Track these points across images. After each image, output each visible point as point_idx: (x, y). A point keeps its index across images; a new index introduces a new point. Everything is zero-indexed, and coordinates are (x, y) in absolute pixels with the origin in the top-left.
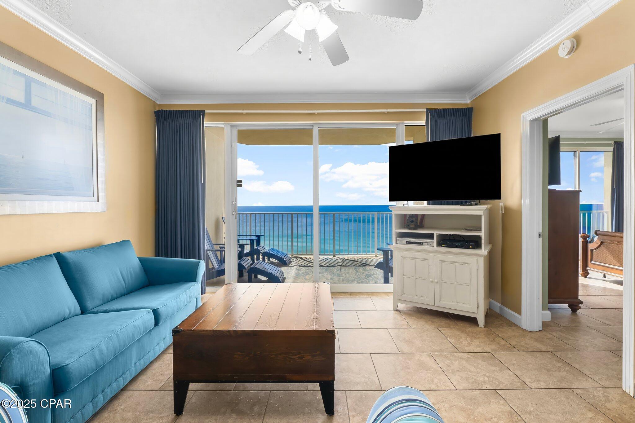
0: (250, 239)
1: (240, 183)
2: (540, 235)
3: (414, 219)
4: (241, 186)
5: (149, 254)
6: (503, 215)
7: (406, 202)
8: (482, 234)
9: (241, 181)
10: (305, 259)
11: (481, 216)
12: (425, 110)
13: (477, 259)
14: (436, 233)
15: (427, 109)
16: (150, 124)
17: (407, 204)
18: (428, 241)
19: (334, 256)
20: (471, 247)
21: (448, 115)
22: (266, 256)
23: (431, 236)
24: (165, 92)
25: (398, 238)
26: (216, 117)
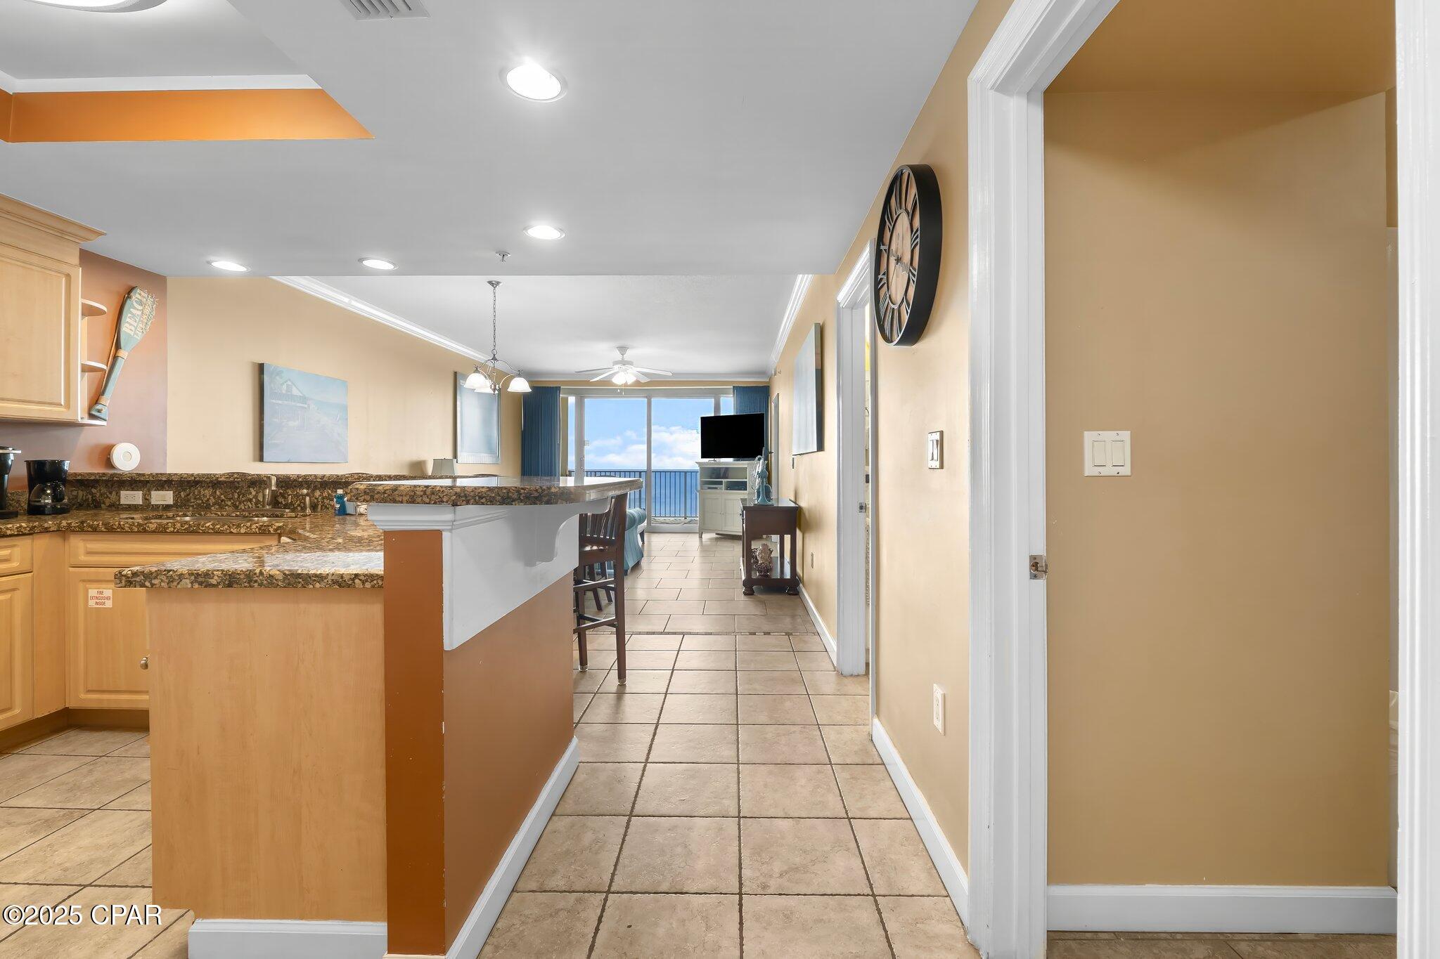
7: (711, 459)
8: (747, 480)
11: (747, 468)
14: (724, 481)
15: (733, 386)
20: (743, 489)
21: (750, 392)
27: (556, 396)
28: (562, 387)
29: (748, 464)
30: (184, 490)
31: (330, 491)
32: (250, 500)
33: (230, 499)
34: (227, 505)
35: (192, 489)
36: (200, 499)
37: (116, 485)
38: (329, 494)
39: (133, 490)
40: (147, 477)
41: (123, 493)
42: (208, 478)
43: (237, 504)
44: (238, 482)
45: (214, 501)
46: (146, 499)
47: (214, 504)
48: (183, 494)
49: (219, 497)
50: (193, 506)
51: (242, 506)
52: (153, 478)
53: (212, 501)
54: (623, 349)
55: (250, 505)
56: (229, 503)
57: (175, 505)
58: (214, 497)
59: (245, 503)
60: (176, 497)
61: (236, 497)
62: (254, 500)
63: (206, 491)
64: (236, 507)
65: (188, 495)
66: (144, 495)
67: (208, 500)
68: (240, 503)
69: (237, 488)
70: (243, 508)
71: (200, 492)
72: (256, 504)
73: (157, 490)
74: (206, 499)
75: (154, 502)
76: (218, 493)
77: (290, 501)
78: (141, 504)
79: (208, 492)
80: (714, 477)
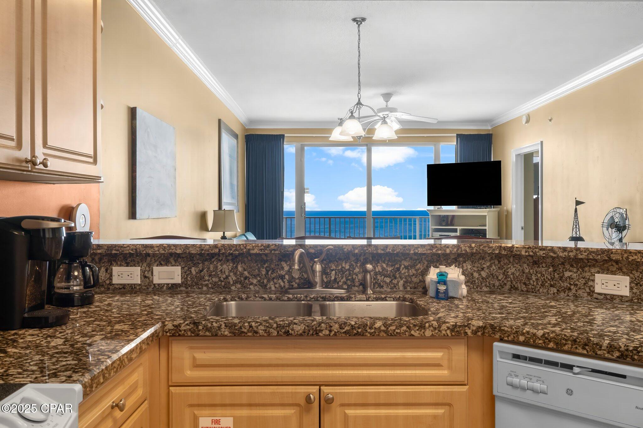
2: (522, 228)
3: (445, 219)
6: (506, 215)
7: (440, 207)
8: (487, 228)
11: (486, 216)
12: (455, 135)
14: (459, 228)
15: (457, 134)
17: (441, 208)
18: (453, 234)
20: (481, 236)
21: (474, 140)
23: (456, 230)
25: (433, 233)
27: (280, 143)
28: (285, 135)
29: (489, 211)
30: (195, 265)
31: (385, 266)
32: (282, 277)
33: (255, 276)
34: (252, 284)
35: (206, 263)
36: (216, 275)
37: (105, 259)
38: (383, 269)
39: (128, 265)
40: (156, 249)
41: (116, 270)
42: (236, 250)
43: (265, 281)
44: (266, 255)
45: (234, 278)
46: (145, 277)
47: (235, 282)
48: (194, 270)
49: (242, 274)
50: (207, 285)
51: (271, 285)
52: (164, 250)
53: (232, 278)
54: (387, 96)
55: (282, 284)
56: (255, 281)
57: (184, 284)
58: (235, 274)
59: (275, 281)
60: (185, 274)
61: (264, 273)
62: (287, 277)
63: (225, 266)
64: (264, 286)
65: (201, 271)
66: (143, 272)
67: (227, 277)
68: (269, 281)
69: (265, 262)
70: (273, 288)
71: (216, 267)
72: (289, 282)
73: (160, 265)
74: (224, 276)
75: (156, 281)
76: (240, 268)
77: (333, 278)
78: (139, 283)
79: (226, 267)
80: (445, 224)
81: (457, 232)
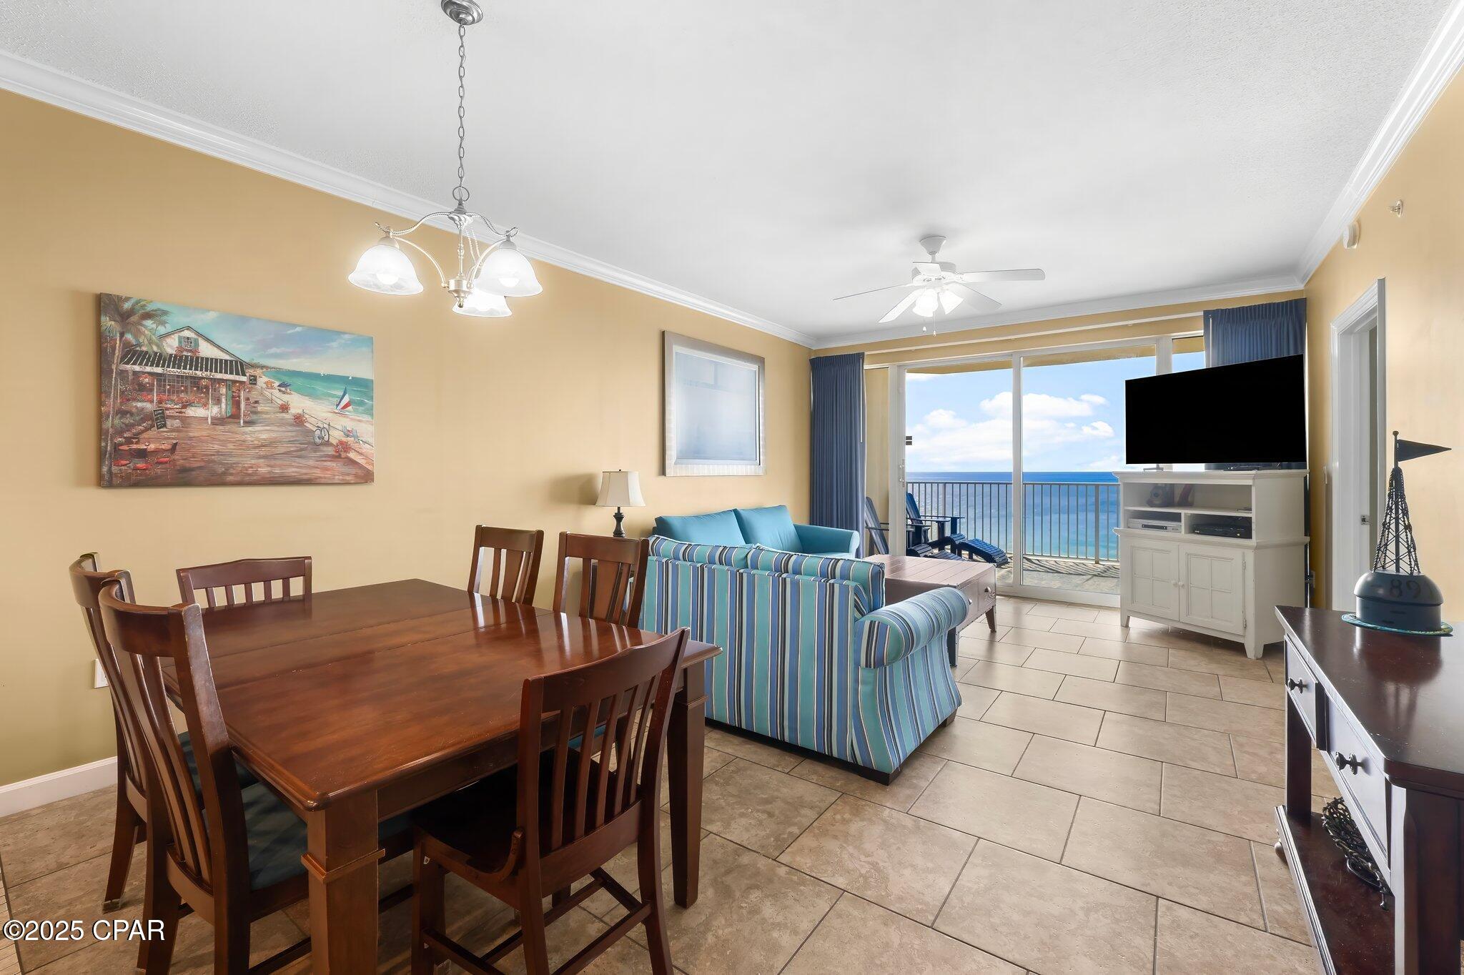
0: (937, 522)
1: (909, 441)
2: (1364, 520)
4: (910, 443)
5: (804, 522)
6: (1327, 487)
8: (1252, 515)
9: (910, 438)
10: (1037, 562)
11: (1250, 487)
12: (1202, 313)
13: (1244, 553)
14: (1185, 512)
15: (1204, 311)
16: (805, 375)
18: (1174, 524)
19: (1097, 563)
20: (1238, 535)
21: (1251, 318)
22: (965, 550)
23: (1176, 518)
24: (820, 337)
25: (1129, 520)
26: (877, 358)
27: (858, 368)
28: (866, 353)
29: (1256, 477)
54: (932, 242)
80: (1157, 502)
81: (1180, 521)
